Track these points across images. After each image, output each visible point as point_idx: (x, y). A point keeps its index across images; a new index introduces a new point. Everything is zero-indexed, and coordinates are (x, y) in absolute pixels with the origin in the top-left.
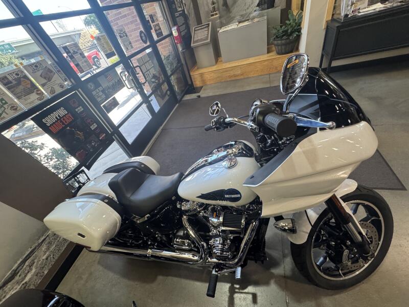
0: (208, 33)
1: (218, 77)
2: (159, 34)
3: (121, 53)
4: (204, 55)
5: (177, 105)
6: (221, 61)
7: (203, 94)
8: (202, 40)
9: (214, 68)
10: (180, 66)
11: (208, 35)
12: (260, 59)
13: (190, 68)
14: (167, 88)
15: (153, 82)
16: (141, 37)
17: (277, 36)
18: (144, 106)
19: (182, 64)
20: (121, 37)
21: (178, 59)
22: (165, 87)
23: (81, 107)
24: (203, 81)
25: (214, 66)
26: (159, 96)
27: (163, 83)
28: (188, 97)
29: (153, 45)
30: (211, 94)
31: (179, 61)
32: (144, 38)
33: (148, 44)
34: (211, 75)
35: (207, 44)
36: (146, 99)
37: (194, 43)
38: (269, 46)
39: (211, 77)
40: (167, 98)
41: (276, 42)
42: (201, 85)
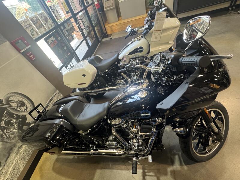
0: (113, 2)
1: (121, 28)
2: (87, 3)
3: (72, 12)
4: (111, 16)
5: (99, 44)
6: (121, 19)
7: (113, 37)
8: (110, 7)
9: (118, 23)
10: (98, 22)
11: (113, 3)
12: (142, 16)
13: (104, 23)
14: (94, 34)
15: (87, 29)
16: (80, 4)
17: (150, 4)
18: (84, 42)
19: (100, 21)
20: (71, 3)
21: (97, 18)
22: (93, 33)
23: (59, 37)
24: (112, 31)
25: (117, 21)
26: (91, 37)
27: (91, 31)
28: (104, 40)
29: (85, 8)
30: (117, 37)
31: (98, 19)
32: (81, 4)
33: (83, 8)
34: (116, 27)
35: (113, 9)
36: (85, 38)
37: (105, 9)
38: (147, 10)
39: (116, 28)
40: (94, 39)
41: (150, 7)
42: (111, 33)
